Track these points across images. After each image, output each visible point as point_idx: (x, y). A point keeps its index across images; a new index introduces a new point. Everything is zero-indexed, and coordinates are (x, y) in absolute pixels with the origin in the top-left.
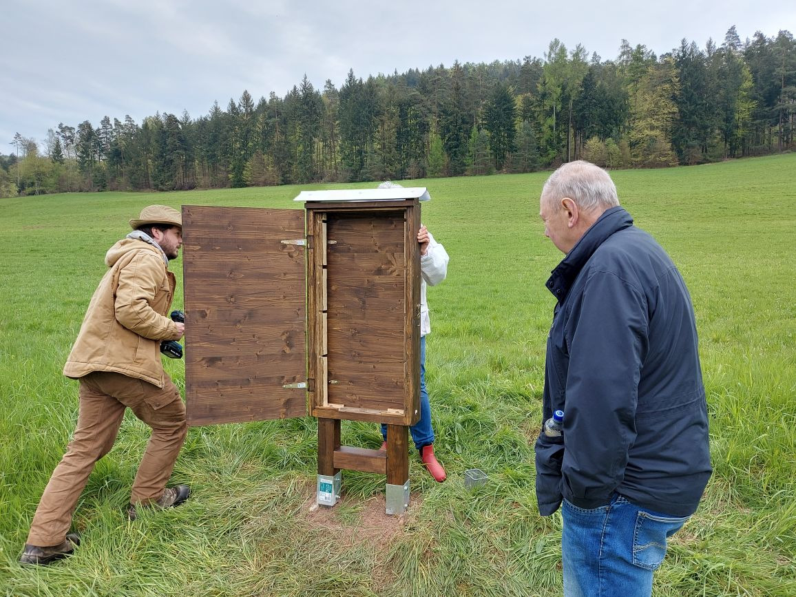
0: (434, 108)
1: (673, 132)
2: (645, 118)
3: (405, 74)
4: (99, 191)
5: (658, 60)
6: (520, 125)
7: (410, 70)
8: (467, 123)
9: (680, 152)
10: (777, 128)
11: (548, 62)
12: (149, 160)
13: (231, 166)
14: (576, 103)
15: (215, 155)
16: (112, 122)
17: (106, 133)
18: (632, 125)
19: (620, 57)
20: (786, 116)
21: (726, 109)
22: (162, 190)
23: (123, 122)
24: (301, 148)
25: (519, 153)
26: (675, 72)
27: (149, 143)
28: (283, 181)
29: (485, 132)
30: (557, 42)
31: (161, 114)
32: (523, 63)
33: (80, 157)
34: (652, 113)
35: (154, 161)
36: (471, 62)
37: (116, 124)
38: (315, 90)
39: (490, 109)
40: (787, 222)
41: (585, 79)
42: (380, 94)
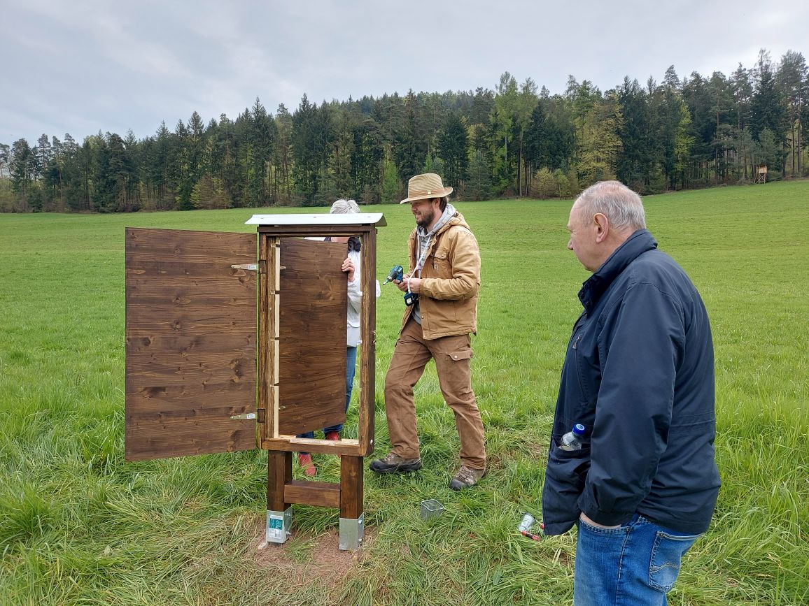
0: (389, 136)
1: (619, 164)
2: (591, 150)
3: (359, 100)
4: (34, 212)
5: (603, 96)
6: (472, 154)
7: (365, 97)
8: (421, 151)
10: (714, 162)
11: (500, 95)
12: (90, 181)
13: (179, 188)
14: (526, 134)
15: (161, 177)
16: (51, 140)
17: (44, 152)
18: (579, 157)
19: (568, 92)
20: (721, 151)
21: (666, 144)
22: (103, 212)
23: (62, 140)
24: (252, 171)
25: (472, 182)
26: (618, 108)
27: (90, 162)
28: (233, 204)
29: (438, 160)
30: (507, 75)
31: (104, 133)
32: (475, 94)
33: (14, 176)
34: (598, 146)
35: (95, 181)
36: (425, 92)
37: (54, 143)
38: (268, 113)
39: (444, 138)
40: (725, 252)
41: (535, 112)
42: (334, 119)
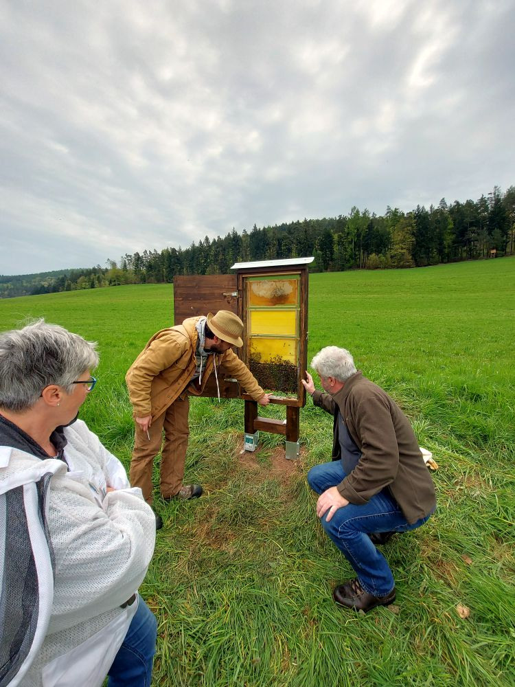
0: (295, 241)
1: (413, 249)
2: (398, 244)
3: (280, 225)
4: (143, 283)
5: (405, 216)
6: (336, 248)
7: (283, 224)
8: (310, 248)
9: (416, 260)
10: (465, 248)
11: (350, 218)
12: (164, 269)
14: (364, 237)
15: (193, 266)
17: (146, 257)
18: (392, 247)
19: (386, 214)
21: (439, 239)
23: (153, 252)
25: (336, 262)
26: (414, 221)
27: (164, 261)
29: (319, 252)
30: (355, 208)
31: (169, 248)
32: (338, 218)
33: (134, 268)
34: (403, 241)
36: (312, 219)
37: (150, 253)
38: (238, 234)
39: (322, 241)
41: (369, 225)
42: (269, 235)
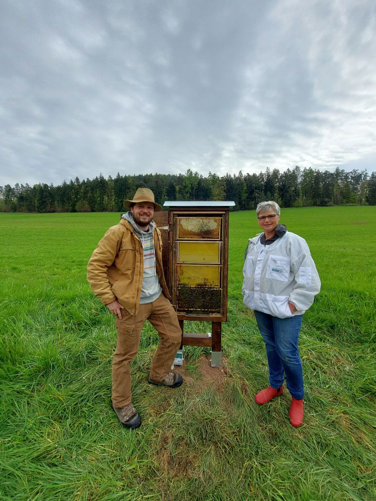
2: (216, 196)
4: (13, 212)
6: (178, 196)
7: (140, 175)
8: (160, 194)
11: (187, 176)
13: (71, 204)
18: (212, 198)
22: (41, 212)
23: (25, 186)
28: (91, 210)
29: (166, 197)
30: (189, 170)
31: (41, 183)
32: (178, 175)
35: (38, 201)
36: (161, 174)
38: (105, 178)
